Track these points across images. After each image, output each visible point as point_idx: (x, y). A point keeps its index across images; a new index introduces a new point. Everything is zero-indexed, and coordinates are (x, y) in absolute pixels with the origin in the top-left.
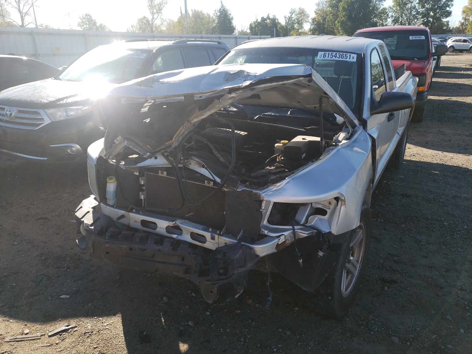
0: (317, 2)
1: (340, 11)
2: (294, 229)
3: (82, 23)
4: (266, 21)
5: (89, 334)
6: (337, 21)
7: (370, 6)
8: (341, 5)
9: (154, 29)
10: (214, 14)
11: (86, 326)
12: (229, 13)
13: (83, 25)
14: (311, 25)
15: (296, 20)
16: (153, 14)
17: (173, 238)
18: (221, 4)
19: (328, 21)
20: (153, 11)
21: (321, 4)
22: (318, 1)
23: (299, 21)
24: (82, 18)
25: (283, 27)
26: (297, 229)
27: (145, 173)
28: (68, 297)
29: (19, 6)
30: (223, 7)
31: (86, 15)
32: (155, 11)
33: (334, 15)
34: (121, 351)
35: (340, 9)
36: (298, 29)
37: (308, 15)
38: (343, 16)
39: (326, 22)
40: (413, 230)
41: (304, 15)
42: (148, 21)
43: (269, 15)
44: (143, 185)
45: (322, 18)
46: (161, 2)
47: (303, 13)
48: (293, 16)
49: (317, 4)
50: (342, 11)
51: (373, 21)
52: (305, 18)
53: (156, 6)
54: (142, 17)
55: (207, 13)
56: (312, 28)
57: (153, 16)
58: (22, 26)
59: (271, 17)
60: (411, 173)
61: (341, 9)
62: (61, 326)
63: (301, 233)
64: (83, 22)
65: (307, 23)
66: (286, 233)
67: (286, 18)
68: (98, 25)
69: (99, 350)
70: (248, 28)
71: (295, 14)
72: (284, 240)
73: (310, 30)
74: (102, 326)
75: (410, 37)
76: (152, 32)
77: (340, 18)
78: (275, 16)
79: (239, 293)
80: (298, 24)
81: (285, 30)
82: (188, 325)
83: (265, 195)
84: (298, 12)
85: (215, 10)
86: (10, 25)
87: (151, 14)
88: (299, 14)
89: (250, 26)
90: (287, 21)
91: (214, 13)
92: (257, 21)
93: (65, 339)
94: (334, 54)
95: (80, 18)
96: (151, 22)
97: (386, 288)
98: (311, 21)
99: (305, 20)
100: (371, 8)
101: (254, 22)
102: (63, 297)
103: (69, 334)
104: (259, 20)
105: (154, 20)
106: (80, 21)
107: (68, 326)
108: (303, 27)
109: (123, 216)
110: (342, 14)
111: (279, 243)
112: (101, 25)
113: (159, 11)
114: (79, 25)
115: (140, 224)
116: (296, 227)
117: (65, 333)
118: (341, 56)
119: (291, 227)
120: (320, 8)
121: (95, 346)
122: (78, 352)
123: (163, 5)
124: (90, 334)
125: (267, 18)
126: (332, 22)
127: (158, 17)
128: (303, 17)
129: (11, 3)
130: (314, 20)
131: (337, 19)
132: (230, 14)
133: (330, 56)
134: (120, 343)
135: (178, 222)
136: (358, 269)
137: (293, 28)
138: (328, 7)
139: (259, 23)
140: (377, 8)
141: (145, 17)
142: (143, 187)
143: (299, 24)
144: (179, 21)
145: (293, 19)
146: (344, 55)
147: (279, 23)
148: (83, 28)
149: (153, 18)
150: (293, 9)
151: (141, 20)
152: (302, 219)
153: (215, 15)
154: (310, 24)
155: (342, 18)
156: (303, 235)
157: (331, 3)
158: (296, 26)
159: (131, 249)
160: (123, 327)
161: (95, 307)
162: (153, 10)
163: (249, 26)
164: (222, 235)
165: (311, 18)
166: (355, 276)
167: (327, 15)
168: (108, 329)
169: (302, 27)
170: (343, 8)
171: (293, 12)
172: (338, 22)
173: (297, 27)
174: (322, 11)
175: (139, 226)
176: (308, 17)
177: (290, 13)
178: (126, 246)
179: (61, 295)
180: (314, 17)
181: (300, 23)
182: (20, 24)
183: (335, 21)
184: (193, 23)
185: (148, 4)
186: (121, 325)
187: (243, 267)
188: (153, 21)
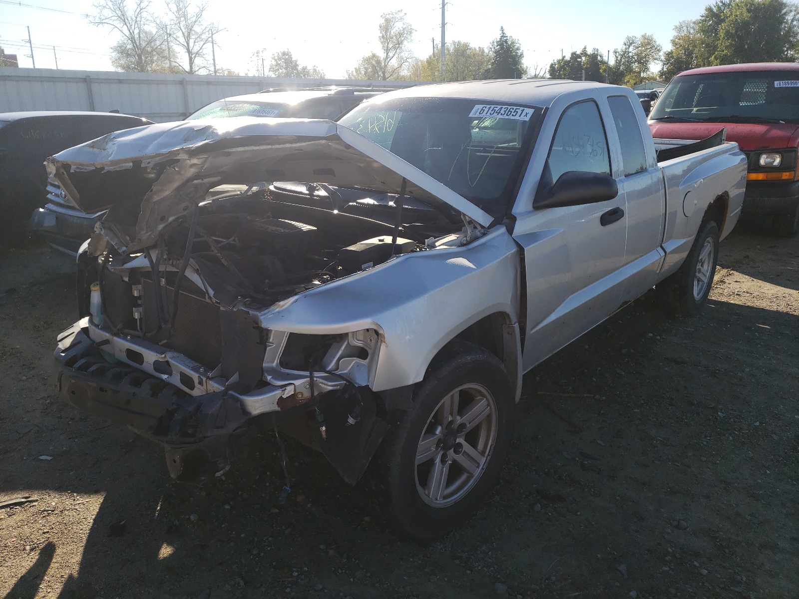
0: (678, 24)
1: (720, 39)
2: (311, 377)
3: (276, 66)
4: (580, 60)
5: (46, 513)
6: (713, 57)
7: (781, 30)
8: (722, 29)
9: (387, 75)
10: (491, 48)
11: (49, 502)
12: (516, 47)
13: (278, 70)
14: (664, 64)
15: (636, 57)
16: (387, 50)
17: (162, 380)
18: (501, 31)
19: (696, 57)
20: (388, 46)
21: (685, 28)
22: (680, 23)
23: (641, 59)
24: (276, 58)
25: (610, 68)
26: (317, 377)
27: (143, 280)
28: (49, 458)
29: (188, 44)
30: (505, 37)
31: (284, 54)
32: (390, 46)
33: (708, 46)
34: (76, 542)
35: (721, 36)
36: (639, 73)
37: (658, 48)
38: (727, 47)
39: (692, 58)
40: (650, 420)
41: (651, 48)
42: (378, 62)
43: (585, 48)
44: (139, 298)
45: (685, 52)
46: (402, 32)
47: (649, 44)
48: (631, 49)
49: (676, 27)
50: (724, 38)
51: (787, 55)
52: (653, 52)
53: (392, 38)
54: (370, 54)
55: (479, 47)
56: (665, 69)
57: (387, 54)
58: (191, 72)
59: (590, 51)
60: (712, 325)
61: (722, 34)
62: (18, 497)
63: (322, 383)
64: (277, 64)
65: (656, 61)
66: (298, 382)
67: (617, 54)
68: (300, 68)
69: (49, 536)
70: (547, 70)
71: (634, 46)
72: (293, 393)
73: (662, 74)
74: (71, 504)
75: (776, 83)
76: (384, 78)
77: (720, 51)
78: (597, 50)
79: (222, 470)
80: (639, 62)
81: (614, 73)
82: (189, 519)
83: (264, 318)
84: (639, 43)
85: (493, 42)
86: (174, 70)
87: (384, 50)
88: (642, 45)
89: (550, 68)
90: (619, 58)
91: (491, 46)
92: (563, 59)
93: (13, 515)
94: (497, 109)
95: (274, 58)
96: (383, 64)
97: (538, 507)
98: (663, 58)
99: (653, 56)
100: (782, 33)
101: (559, 61)
102: (43, 459)
103: (23, 510)
104: (568, 58)
105: (389, 60)
106: (274, 63)
107: (26, 498)
108: (648, 69)
109: (107, 342)
110: (725, 43)
111: (284, 397)
112: (304, 69)
113: (398, 45)
114: (272, 69)
115: (125, 354)
116: (316, 374)
117: (18, 507)
118: (507, 111)
119: (308, 373)
120: (683, 35)
121: (45, 531)
122: (21, 534)
123: (404, 36)
124: (48, 514)
125: (582, 54)
126: (704, 59)
127: (394, 55)
128: (648, 50)
129: (178, 39)
130: (669, 55)
131: (714, 54)
132: (518, 49)
133: (490, 111)
134: (81, 532)
135: (169, 356)
136: (483, 466)
137: (629, 70)
138: (698, 32)
139: (567, 63)
140: (793, 32)
141: (374, 56)
142: (138, 301)
143: (641, 63)
144: (430, 62)
145: (631, 54)
146: (513, 111)
147: (603, 62)
148: (277, 73)
149: (387, 57)
150: (631, 37)
151: (367, 60)
152: (331, 362)
153: (493, 50)
154: (661, 63)
155: (723, 51)
156: (325, 387)
157: (703, 25)
158: (635, 66)
159: (102, 390)
160: (99, 510)
161: (76, 477)
162: (388, 44)
163: (548, 68)
164: (211, 379)
165: (665, 53)
166: (474, 478)
167: (695, 46)
168: (76, 509)
169: (646, 69)
170: (727, 33)
171: (631, 44)
172: (716, 58)
173: (637, 69)
174: (686, 39)
175: (123, 357)
176: (659, 51)
177: (625, 45)
178: (94, 385)
179: (41, 456)
180: (670, 51)
181: (642, 61)
182: (187, 68)
183: (710, 56)
184: (452, 64)
185: (381, 35)
186: (98, 506)
187: (222, 427)
188: (387, 61)
